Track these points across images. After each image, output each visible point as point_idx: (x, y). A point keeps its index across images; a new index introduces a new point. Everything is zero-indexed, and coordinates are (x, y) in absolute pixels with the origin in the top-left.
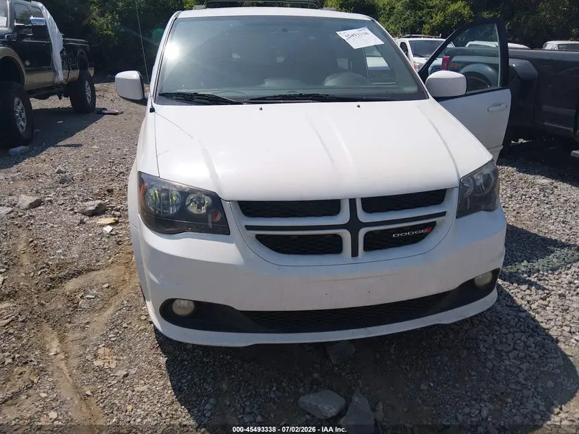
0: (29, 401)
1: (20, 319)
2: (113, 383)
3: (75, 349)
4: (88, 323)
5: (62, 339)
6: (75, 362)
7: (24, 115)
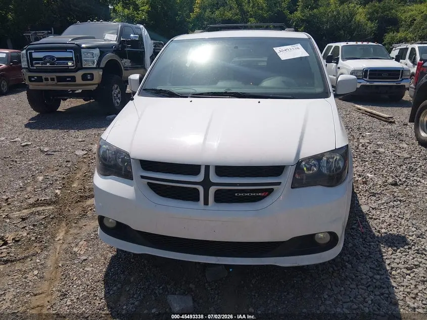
0: (30, 262)
1: (51, 217)
2: (76, 262)
3: (70, 238)
4: (85, 225)
5: (67, 232)
6: (65, 246)
7: (119, 95)
